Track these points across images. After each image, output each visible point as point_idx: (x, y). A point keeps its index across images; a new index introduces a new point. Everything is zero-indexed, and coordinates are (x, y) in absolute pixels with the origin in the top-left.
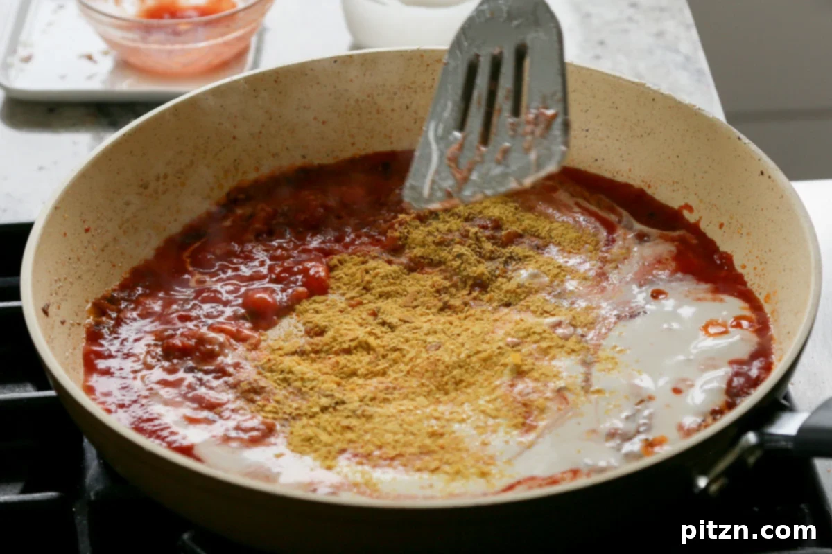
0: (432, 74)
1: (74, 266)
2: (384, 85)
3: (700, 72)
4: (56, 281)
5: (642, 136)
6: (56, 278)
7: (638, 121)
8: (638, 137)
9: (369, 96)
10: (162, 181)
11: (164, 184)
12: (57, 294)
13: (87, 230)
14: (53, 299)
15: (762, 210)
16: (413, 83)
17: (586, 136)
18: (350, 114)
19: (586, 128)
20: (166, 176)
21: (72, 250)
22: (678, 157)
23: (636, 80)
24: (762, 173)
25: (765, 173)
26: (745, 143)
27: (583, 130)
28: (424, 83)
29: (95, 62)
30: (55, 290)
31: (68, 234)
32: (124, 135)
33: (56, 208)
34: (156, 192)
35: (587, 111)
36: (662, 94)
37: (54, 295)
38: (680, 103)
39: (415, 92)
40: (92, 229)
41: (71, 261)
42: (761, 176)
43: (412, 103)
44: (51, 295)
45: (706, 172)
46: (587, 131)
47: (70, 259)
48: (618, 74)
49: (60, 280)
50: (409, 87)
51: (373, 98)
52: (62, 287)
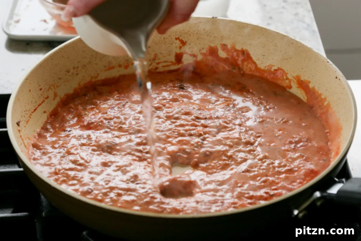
0: (197, 28)
1: (34, 105)
2: (176, 32)
3: (314, 31)
4: (24, 111)
5: (287, 59)
6: (24, 110)
7: (286, 52)
8: (285, 59)
9: (169, 36)
10: (76, 69)
11: (77, 71)
12: (24, 117)
13: (41, 89)
14: (22, 119)
15: (336, 94)
16: (189, 31)
17: (263, 58)
18: (161, 44)
19: (264, 55)
20: (78, 68)
21: (33, 98)
22: (302, 69)
23: (285, 34)
24: (337, 78)
25: (338, 77)
26: (330, 64)
27: (262, 55)
28: (194, 32)
29: (47, 23)
30: (24, 115)
31: (31, 91)
32: (59, 49)
33: (27, 79)
34: (73, 74)
35: (264, 47)
36: (296, 41)
37: (23, 117)
38: (304, 45)
39: (190, 35)
40: (43, 89)
41: (32, 103)
42: (336, 79)
43: (188, 40)
44: (22, 117)
45: (313, 76)
46: (264, 56)
47: (32, 102)
48: (278, 31)
49: (26, 111)
50: (187, 33)
51: (171, 37)
52: (27, 114)
